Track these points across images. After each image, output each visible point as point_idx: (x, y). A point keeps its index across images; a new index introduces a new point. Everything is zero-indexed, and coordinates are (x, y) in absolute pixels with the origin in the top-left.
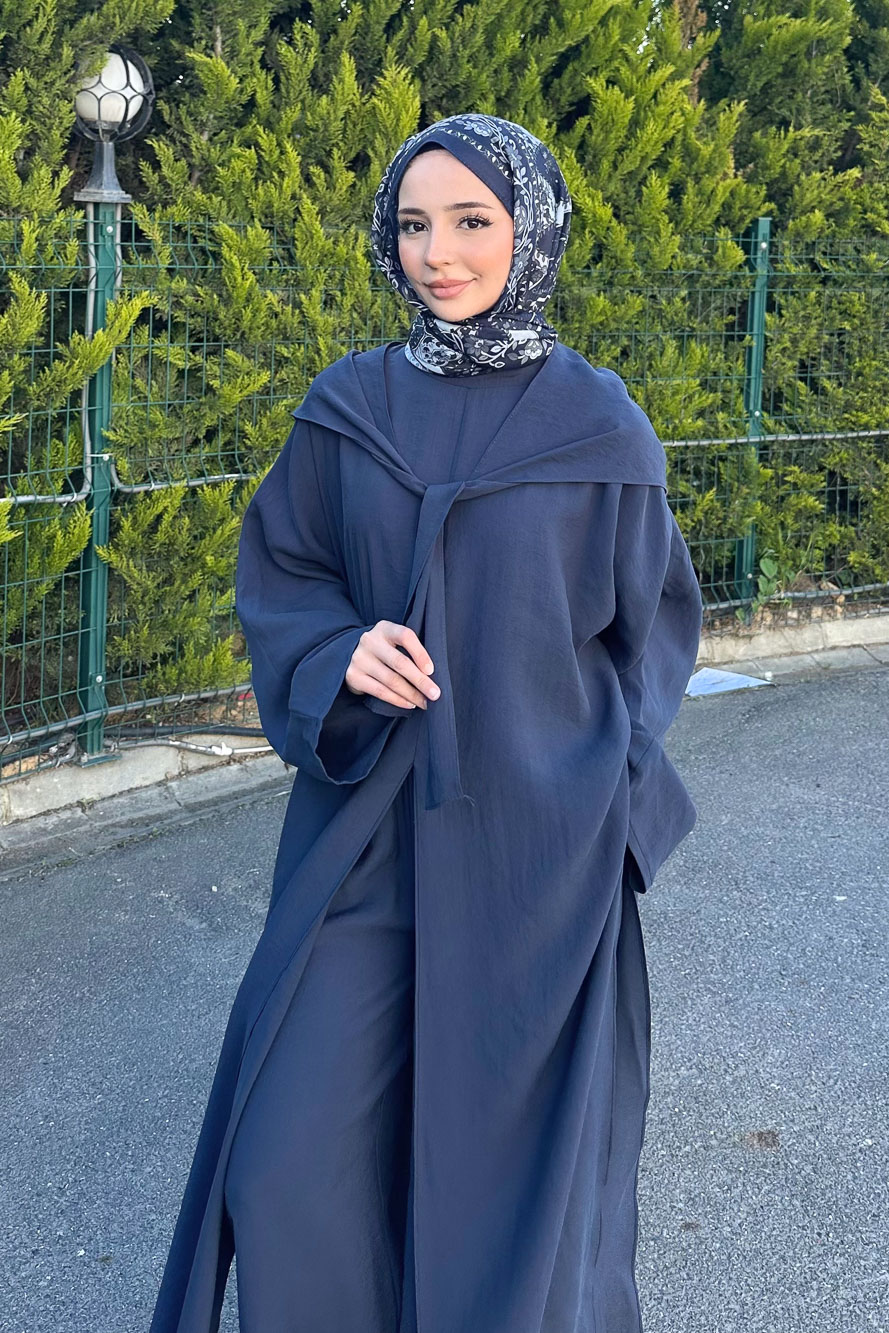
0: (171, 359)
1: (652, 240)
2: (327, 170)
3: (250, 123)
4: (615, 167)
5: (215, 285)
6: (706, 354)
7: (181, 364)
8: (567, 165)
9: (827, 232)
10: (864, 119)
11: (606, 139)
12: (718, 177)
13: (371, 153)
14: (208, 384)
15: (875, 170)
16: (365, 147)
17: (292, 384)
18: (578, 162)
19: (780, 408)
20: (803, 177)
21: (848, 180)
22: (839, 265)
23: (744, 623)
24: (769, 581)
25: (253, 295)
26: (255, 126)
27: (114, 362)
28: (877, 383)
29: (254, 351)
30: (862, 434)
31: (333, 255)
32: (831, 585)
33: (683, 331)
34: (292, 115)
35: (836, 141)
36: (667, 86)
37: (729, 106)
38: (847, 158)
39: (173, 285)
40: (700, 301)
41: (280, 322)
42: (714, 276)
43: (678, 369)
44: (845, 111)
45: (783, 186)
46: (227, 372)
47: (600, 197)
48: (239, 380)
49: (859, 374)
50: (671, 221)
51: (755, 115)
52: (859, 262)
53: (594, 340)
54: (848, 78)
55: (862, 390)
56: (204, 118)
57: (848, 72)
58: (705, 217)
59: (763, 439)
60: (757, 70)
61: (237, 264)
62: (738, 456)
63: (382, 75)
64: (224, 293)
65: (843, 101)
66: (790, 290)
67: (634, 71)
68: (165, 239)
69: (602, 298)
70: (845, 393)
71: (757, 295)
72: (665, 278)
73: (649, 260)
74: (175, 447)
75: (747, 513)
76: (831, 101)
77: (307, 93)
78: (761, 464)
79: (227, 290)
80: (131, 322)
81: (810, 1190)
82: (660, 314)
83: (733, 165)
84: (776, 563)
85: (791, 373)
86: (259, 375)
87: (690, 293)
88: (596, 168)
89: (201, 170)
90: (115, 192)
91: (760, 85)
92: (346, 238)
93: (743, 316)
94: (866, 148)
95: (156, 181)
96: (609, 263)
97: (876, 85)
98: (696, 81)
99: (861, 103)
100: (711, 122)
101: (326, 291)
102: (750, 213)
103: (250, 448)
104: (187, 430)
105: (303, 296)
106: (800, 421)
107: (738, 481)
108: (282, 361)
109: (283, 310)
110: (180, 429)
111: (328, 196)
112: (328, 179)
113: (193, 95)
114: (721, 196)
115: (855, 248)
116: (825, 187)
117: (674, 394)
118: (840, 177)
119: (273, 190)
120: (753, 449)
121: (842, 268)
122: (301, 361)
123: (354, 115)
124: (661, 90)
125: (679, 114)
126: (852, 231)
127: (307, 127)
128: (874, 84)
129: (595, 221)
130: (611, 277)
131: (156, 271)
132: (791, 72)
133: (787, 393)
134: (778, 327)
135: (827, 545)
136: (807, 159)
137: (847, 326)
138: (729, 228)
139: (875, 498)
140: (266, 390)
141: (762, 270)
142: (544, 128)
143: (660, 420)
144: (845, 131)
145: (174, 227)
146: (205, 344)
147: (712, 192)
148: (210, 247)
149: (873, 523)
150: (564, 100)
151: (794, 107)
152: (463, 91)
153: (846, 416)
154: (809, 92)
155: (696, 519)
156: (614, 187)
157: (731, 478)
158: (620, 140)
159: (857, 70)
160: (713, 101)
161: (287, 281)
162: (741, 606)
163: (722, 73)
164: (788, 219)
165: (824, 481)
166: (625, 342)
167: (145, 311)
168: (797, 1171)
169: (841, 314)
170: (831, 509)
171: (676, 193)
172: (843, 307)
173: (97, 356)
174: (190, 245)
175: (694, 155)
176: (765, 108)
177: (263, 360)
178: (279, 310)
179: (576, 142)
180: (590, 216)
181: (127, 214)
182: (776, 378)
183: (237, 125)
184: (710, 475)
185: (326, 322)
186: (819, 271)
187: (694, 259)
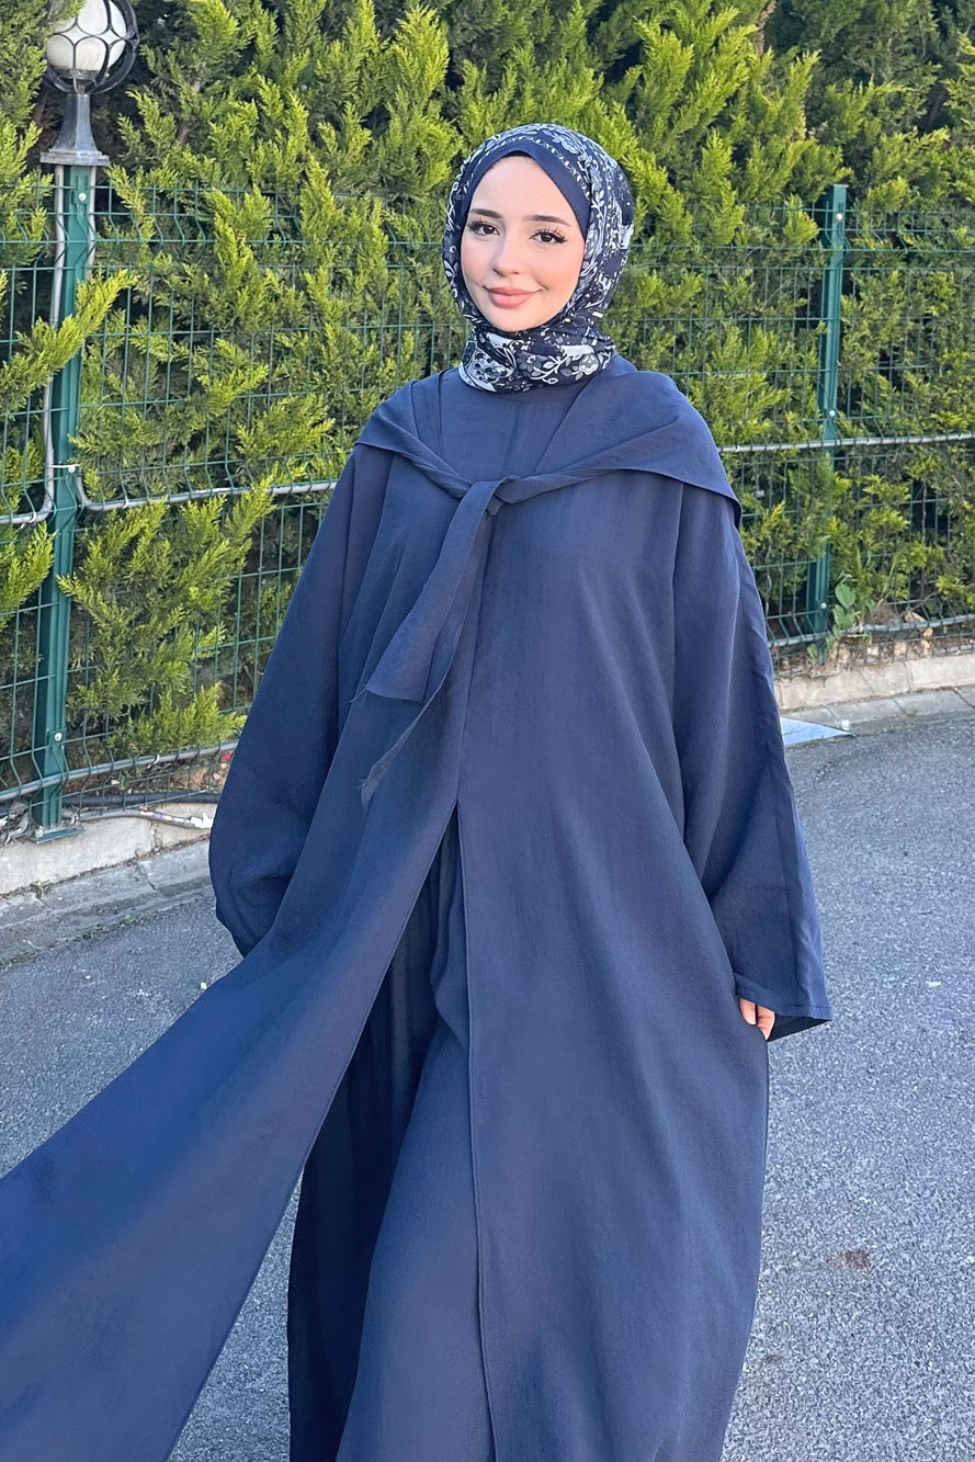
0: (151, 350)
1: (713, 210)
2: (337, 126)
3: (249, 72)
4: (671, 125)
5: (205, 262)
6: (774, 344)
7: (163, 356)
8: (615, 122)
9: (911, 201)
10: (952, 72)
11: (661, 92)
12: (788, 137)
13: (390, 108)
14: (195, 379)
15: (964, 131)
16: (382, 100)
17: (294, 379)
18: (628, 119)
19: (859, 407)
20: (884, 139)
21: (935, 143)
22: (925, 241)
23: (817, 663)
24: (845, 611)
25: (250, 274)
26: (255, 75)
27: (84, 355)
28: (968, 378)
29: (250, 341)
30: (951, 437)
31: (344, 227)
32: (915, 615)
33: (747, 316)
34: (298, 62)
35: (921, 97)
36: (730, 32)
37: (800, 55)
38: (933, 116)
39: (156, 263)
40: (767, 281)
41: (281, 307)
42: (783, 252)
43: (742, 361)
44: (930, 63)
45: (861, 149)
46: (217, 365)
47: (653, 160)
48: (232, 376)
49: (948, 367)
50: (733, 189)
51: (829, 65)
52: (947, 237)
53: (646, 327)
54: (934, 25)
55: (951, 385)
56: (197, 67)
57: (934, 19)
58: (773, 184)
59: (838, 443)
60: (832, 15)
61: (232, 238)
62: (810, 463)
63: (404, 17)
64: (216, 272)
65: (929, 51)
66: (869, 269)
67: (692, 14)
68: (148, 208)
69: (655, 277)
70: (932, 389)
71: (832, 274)
72: (727, 254)
73: (709, 234)
74: (154, 454)
75: (821, 531)
76: (915, 51)
77: (317, 38)
78: (837, 473)
79: (219, 268)
80: (106, 306)
81: (907, 1314)
82: (721, 296)
83: (804, 124)
84: (854, 591)
85: (871, 366)
86: (255, 369)
87: (755, 272)
88: (648, 125)
89: (190, 127)
90: (90, 153)
91: (834, 31)
92: (360, 207)
93: (816, 298)
94: (955, 105)
95: (138, 140)
96: (663, 236)
97: (966, 33)
98: (762, 25)
99: (949, 54)
100: (779, 73)
101: (335, 269)
102: (823, 179)
103: (243, 457)
104: (168, 435)
105: (308, 275)
106: (881, 422)
107: (810, 491)
108: (281, 353)
109: (285, 292)
110: (160, 434)
111: (339, 159)
112: (339, 138)
113: (183, 39)
114: (791, 160)
115: (943, 221)
116: (909, 150)
117: (736, 390)
118: (925, 139)
119: (276, 151)
120: (828, 455)
121: (929, 244)
122: (305, 352)
123: (371, 63)
124: (723, 37)
125: (744, 64)
126: (939, 202)
127: (315, 76)
128: (963, 32)
129: (647, 188)
130: (665, 253)
131: (136, 246)
132: (869, 17)
133: (866, 387)
134: (855, 312)
135: (912, 568)
136: (888, 117)
137: (934, 311)
138: (800, 196)
139: (967, 513)
140: (263, 387)
141: (837, 246)
142: (590, 79)
143: (721, 421)
144: (931, 86)
145: (158, 194)
146: (192, 332)
147: (781, 154)
148: (200, 217)
149: (965, 542)
150: (612, 47)
151: (872, 58)
152: (497, 37)
153: (934, 416)
154: (890, 40)
155: (761, 539)
156: (669, 148)
157: (802, 489)
158: (677, 94)
159: (943, 16)
160: (781, 49)
161: (290, 257)
162: (813, 642)
163: (791, 16)
164: (866, 186)
165: (909, 492)
166: (681, 328)
167: (123, 293)
168: (891, 1293)
169: (926, 297)
170: (916, 525)
171: (740, 155)
172: (929, 289)
173: (66, 347)
174: (176, 215)
175: (760, 112)
176: (840, 58)
177: (259, 352)
178: (279, 291)
179: (626, 96)
180: (642, 182)
181: (103, 179)
182: (853, 372)
183: (232, 73)
184: (778, 485)
185: (335, 305)
186: (902, 247)
187: (760, 233)
